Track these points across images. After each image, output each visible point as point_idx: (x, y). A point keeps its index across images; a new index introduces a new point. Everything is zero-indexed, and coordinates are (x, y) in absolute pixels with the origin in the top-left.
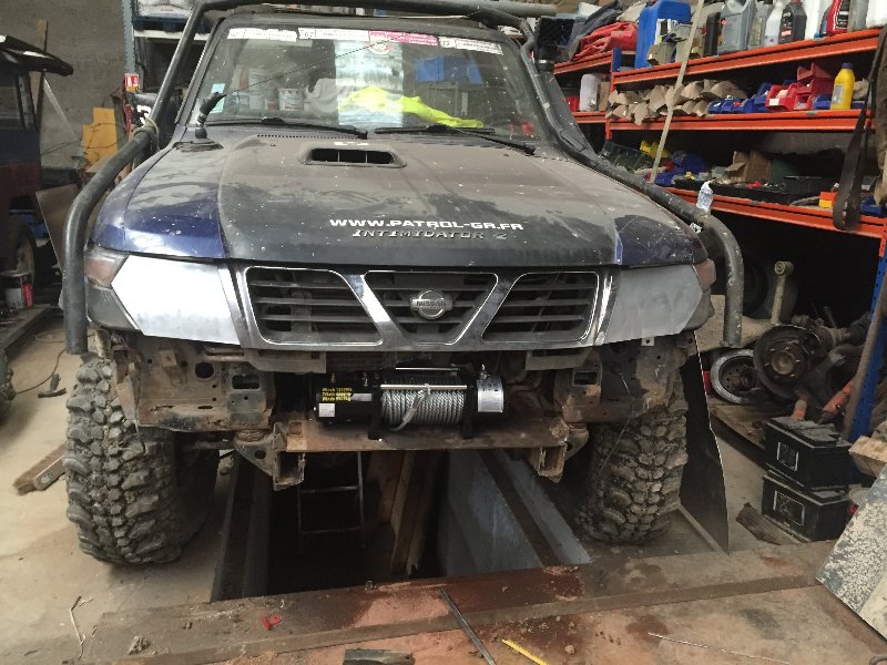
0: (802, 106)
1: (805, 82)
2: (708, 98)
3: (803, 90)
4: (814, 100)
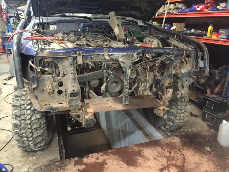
0: (207, 10)
1: (207, 3)
2: (177, 8)
3: (207, 6)
4: (210, 8)
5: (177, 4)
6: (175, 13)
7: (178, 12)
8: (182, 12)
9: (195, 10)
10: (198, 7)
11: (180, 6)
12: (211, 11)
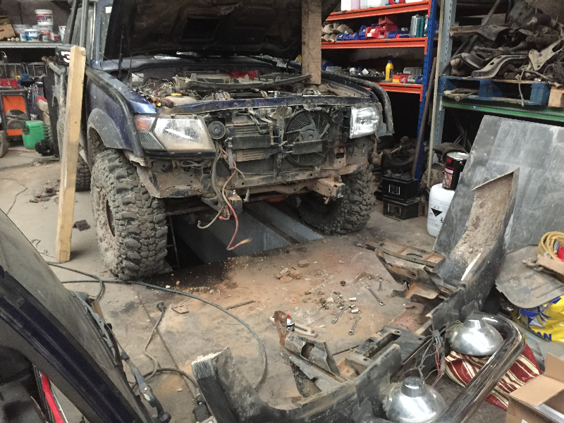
0: (381, 37)
1: (382, 25)
2: (336, 33)
3: (381, 29)
4: (387, 34)
5: (334, 25)
6: (333, 41)
7: (338, 40)
8: (345, 40)
9: (363, 37)
10: (369, 32)
11: (339, 28)
12: (389, 38)
